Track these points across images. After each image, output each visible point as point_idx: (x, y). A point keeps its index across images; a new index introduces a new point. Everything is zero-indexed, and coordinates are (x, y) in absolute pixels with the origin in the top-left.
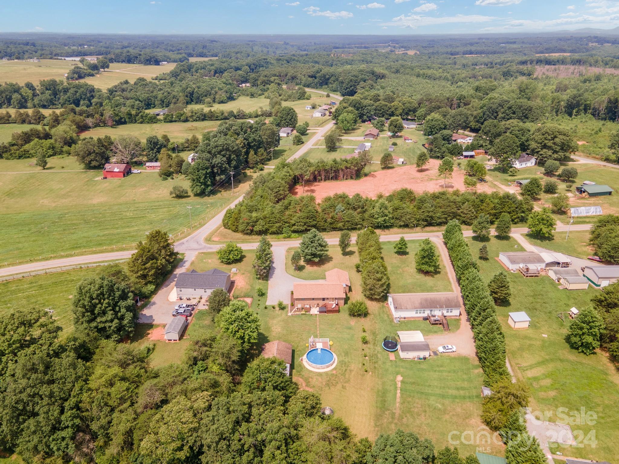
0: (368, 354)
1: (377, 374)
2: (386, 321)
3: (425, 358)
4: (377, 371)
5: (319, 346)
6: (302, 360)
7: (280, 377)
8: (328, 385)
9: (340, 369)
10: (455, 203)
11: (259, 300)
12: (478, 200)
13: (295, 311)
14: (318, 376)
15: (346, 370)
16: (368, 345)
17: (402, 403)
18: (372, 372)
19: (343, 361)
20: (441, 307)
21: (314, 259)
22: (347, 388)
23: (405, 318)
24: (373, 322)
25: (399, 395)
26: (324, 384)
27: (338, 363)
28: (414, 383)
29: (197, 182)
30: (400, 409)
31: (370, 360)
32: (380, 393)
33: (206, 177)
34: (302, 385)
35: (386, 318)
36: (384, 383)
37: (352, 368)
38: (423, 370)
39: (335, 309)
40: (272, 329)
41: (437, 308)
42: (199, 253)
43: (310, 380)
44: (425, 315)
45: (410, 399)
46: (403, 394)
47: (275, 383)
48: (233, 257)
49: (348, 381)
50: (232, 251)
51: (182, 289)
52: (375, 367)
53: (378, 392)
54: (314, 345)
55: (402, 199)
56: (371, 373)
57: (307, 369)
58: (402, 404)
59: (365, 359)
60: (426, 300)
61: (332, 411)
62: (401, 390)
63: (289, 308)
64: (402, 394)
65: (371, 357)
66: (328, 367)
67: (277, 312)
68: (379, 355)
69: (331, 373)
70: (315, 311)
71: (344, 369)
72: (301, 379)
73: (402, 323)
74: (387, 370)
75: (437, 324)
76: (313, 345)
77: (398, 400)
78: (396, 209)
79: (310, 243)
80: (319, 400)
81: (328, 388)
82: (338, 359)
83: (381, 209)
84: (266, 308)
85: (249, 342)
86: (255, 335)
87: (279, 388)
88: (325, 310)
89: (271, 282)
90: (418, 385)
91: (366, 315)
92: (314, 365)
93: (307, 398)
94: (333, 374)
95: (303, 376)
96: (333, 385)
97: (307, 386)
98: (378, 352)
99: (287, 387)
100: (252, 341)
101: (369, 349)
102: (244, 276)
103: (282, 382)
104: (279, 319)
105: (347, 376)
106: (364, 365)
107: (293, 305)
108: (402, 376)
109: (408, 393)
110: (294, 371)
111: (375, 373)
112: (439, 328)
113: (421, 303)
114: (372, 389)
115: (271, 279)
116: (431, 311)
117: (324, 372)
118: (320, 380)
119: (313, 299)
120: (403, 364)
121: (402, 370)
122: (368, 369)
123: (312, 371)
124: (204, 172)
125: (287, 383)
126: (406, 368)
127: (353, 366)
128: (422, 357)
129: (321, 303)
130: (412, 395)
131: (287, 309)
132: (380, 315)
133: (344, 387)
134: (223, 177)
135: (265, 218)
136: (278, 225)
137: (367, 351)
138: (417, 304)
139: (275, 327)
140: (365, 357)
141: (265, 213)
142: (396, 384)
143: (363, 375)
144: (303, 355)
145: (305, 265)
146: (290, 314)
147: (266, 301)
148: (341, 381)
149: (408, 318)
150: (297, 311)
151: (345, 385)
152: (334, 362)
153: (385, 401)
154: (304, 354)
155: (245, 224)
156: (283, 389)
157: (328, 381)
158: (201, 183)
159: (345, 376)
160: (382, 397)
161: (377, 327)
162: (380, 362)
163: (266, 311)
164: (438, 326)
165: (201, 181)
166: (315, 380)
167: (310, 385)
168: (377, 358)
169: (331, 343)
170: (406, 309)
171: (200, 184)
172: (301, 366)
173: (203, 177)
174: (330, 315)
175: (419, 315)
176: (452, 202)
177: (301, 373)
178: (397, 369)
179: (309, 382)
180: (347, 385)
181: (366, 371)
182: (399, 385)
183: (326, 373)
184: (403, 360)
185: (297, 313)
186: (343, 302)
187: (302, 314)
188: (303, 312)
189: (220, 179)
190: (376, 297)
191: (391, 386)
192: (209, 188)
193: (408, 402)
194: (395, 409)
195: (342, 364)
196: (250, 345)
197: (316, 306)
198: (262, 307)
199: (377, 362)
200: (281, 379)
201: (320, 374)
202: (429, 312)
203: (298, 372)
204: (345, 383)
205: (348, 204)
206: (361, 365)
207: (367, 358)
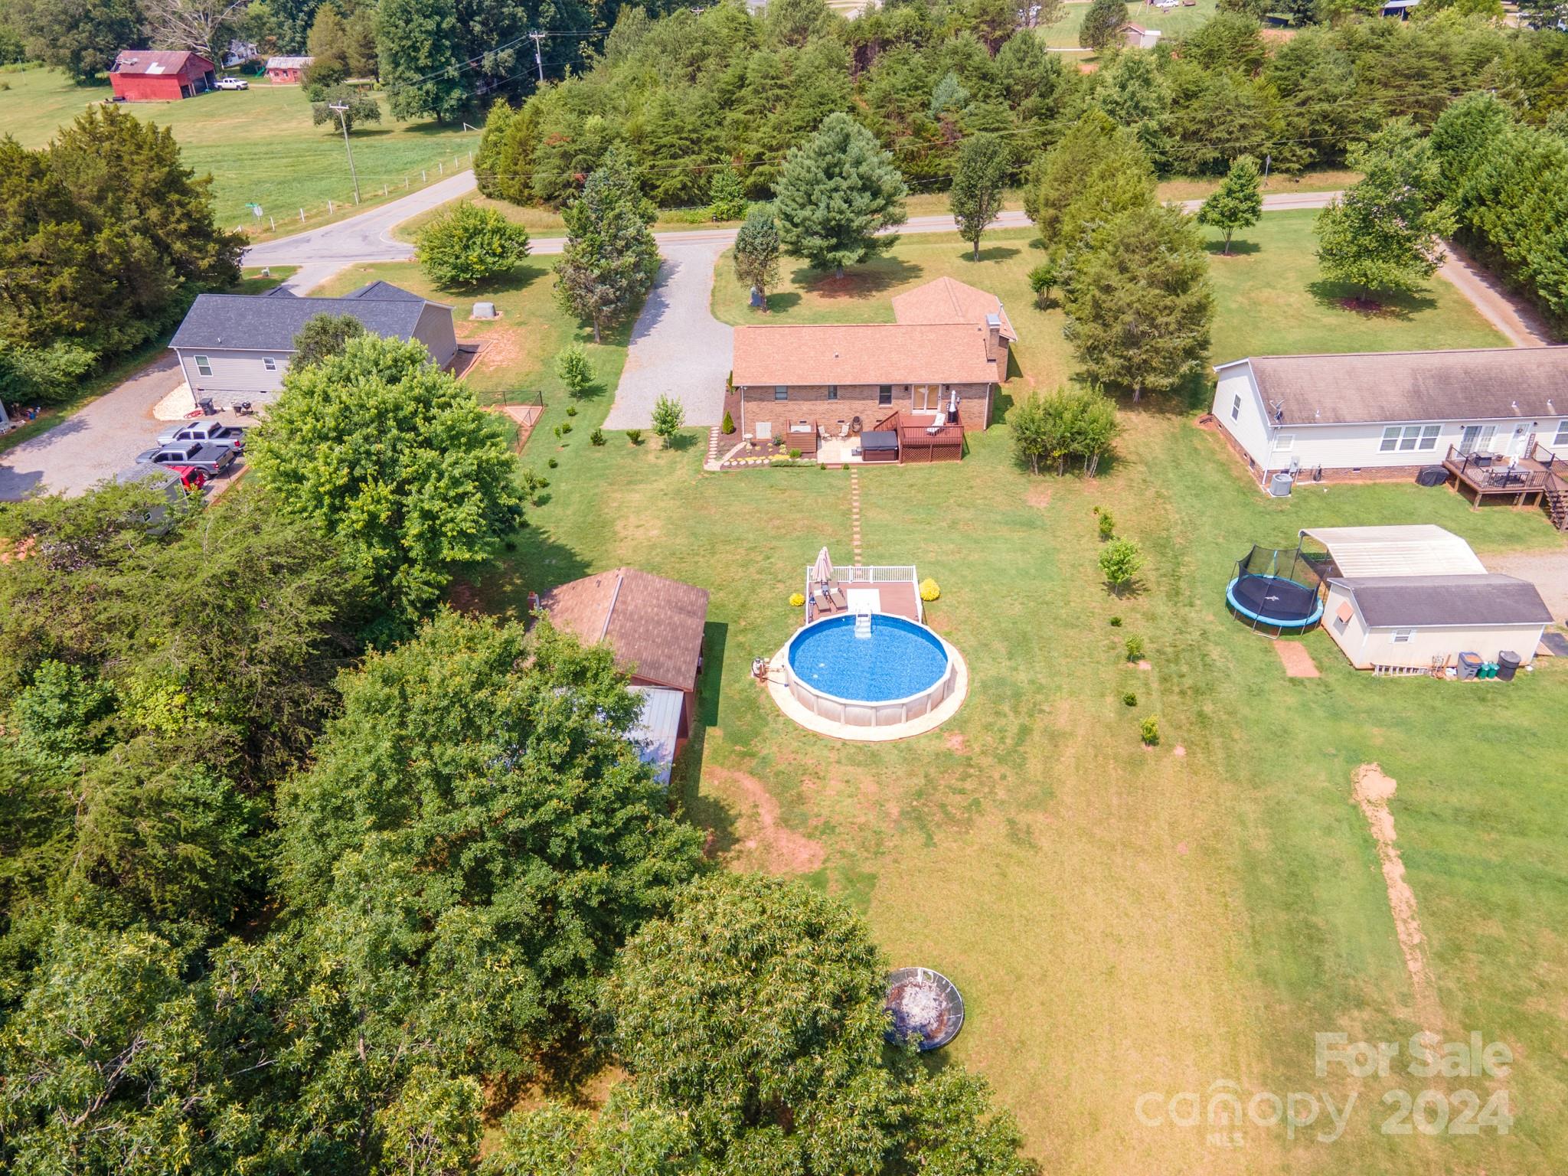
0: (1148, 647)
1: (1220, 754)
2: (1216, 489)
3: (1507, 668)
4: (1217, 742)
5: (863, 602)
6: (762, 675)
7: (563, 766)
8: (916, 818)
9: (988, 727)
10: (1444, 59)
11: (572, 414)
12: (1540, 53)
13: (742, 453)
14: (853, 762)
15: (1025, 731)
16: (1142, 601)
17: (1450, 953)
18: (1189, 745)
19: (1000, 682)
20: (1534, 411)
21: (839, 254)
22: (1045, 843)
23: (1318, 474)
24: (1150, 493)
25: (1401, 894)
26: (894, 810)
27: (970, 694)
28: (1484, 815)
29: (409, 68)
30: (1445, 998)
31: (1164, 679)
32: (1268, 880)
33: (437, 48)
34: (754, 817)
35: (1211, 475)
36: (1276, 816)
37: (1062, 722)
38: (1516, 737)
39: (942, 438)
40: (619, 526)
41: (1511, 414)
42: (357, 267)
43: (808, 786)
44: (1434, 457)
45: (1494, 929)
46: (1428, 887)
47: (520, 810)
48: (481, 261)
49: (1045, 798)
50: (477, 232)
51: (211, 362)
52: (1201, 714)
53: (1252, 868)
54: (831, 595)
55: (1210, 58)
56: (1180, 751)
57: (789, 722)
58: (1441, 956)
59: (1132, 675)
60: (1443, 378)
61: (955, 1003)
62: (1407, 860)
63: (714, 443)
64: (1425, 892)
65: (1168, 658)
66: (913, 713)
67: (651, 458)
68: (1215, 652)
69: (937, 745)
70: (840, 450)
71: (1012, 723)
72: (750, 784)
73: (1305, 499)
74: (1281, 736)
75: (1509, 499)
76: (827, 595)
77: (1410, 931)
78: (1187, 96)
79: (821, 175)
80: (867, 959)
81: (919, 837)
82: (972, 669)
83: (1123, 87)
84: (597, 440)
85: (433, 561)
86: (467, 514)
87: (556, 847)
88: (892, 441)
89: (639, 349)
90: (1523, 833)
91: (1106, 463)
92: (831, 701)
93: (760, 954)
94: (949, 754)
95: (764, 760)
96: (950, 819)
97: (784, 822)
98: (1204, 633)
99: (629, 842)
100: (447, 554)
101: (1151, 617)
102: (522, 330)
103: (581, 804)
104: (661, 485)
105: (1034, 767)
106: (1131, 702)
107: (731, 429)
108: (1387, 772)
109: (1466, 886)
110: (714, 736)
111: (1207, 748)
112: (1527, 519)
113: (1416, 393)
114: (1207, 851)
115: (641, 341)
116: (1472, 432)
117: (896, 744)
118: (868, 785)
119: (833, 392)
120: (1374, 700)
121: (1376, 735)
122: (1162, 730)
123: (817, 736)
124: (430, 25)
125: (621, 815)
126: (1401, 723)
127: (1063, 711)
128: (1489, 658)
129: (873, 412)
130: (1497, 893)
131: (701, 446)
132: (1177, 466)
133: (1019, 835)
134: (506, 55)
135: (638, 138)
136: (689, 162)
137: (1137, 628)
138: (1395, 398)
139: (633, 520)
140: (1133, 657)
141: (641, 119)
142: (1359, 824)
143: (1134, 763)
144: (771, 651)
145: (801, 292)
146: (713, 465)
147: (604, 418)
148: (1001, 794)
149: (1337, 472)
150: (752, 454)
151: (1024, 819)
152: (949, 687)
153: (1314, 936)
154: (779, 645)
155: (557, 161)
156: (593, 858)
157: (920, 794)
158: (421, 70)
159: (1020, 766)
160: (1287, 907)
161: (1174, 517)
162: (1228, 692)
163: (598, 453)
164: (1520, 508)
165: (422, 62)
166: (834, 786)
167: (804, 821)
168: (1208, 667)
169: (927, 588)
170: (1338, 424)
171: (418, 77)
172: (759, 710)
173: (428, 44)
174: (919, 470)
175: (1398, 457)
176: (1433, 55)
177: (757, 745)
178: (1347, 729)
179: (800, 798)
180: (1038, 819)
181: (1152, 741)
182: (1385, 826)
183: (906, 748)
184: (1369, 677)
185: (750, 461)
186: (980, 407)
187: (776, 465)
188: (782, 457)
189: (497, 64)
190: (1151, 380)
191: (1328, 831)
192: (456, 93)
193: (1489, 951)
194: (1406, 999)
195: (1000, 698)
196: (444, 579)
197: (845, 428)
198: (581, 435)
199: (1211, 688)
200: (573, 784)
201: (868, 755)
202: (1458, 440)
203: (735, 738)
204: (1027, 806)
205: (984, 77)
206: (1110, 706)
207: (1143, 665)
